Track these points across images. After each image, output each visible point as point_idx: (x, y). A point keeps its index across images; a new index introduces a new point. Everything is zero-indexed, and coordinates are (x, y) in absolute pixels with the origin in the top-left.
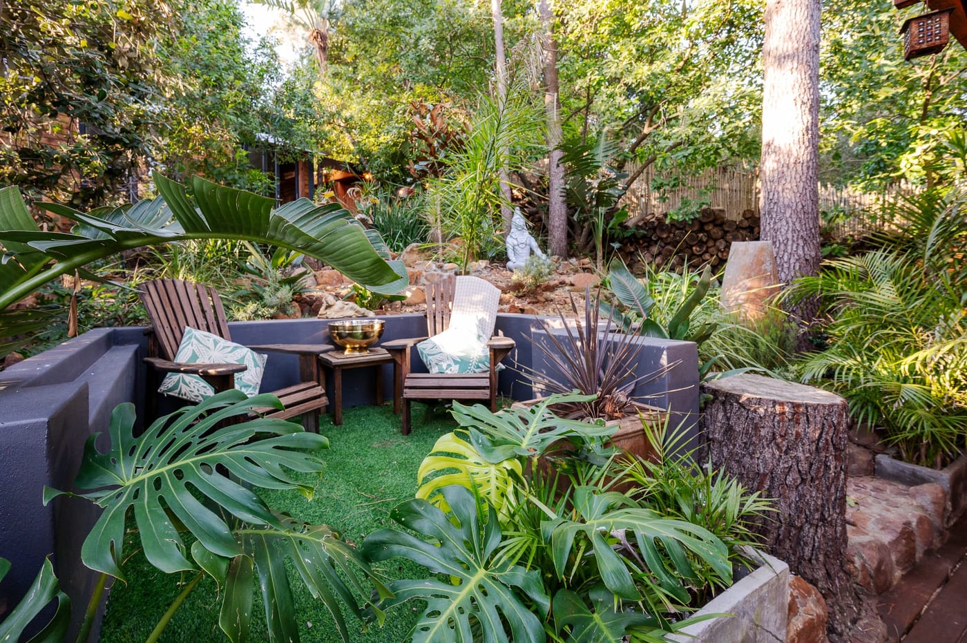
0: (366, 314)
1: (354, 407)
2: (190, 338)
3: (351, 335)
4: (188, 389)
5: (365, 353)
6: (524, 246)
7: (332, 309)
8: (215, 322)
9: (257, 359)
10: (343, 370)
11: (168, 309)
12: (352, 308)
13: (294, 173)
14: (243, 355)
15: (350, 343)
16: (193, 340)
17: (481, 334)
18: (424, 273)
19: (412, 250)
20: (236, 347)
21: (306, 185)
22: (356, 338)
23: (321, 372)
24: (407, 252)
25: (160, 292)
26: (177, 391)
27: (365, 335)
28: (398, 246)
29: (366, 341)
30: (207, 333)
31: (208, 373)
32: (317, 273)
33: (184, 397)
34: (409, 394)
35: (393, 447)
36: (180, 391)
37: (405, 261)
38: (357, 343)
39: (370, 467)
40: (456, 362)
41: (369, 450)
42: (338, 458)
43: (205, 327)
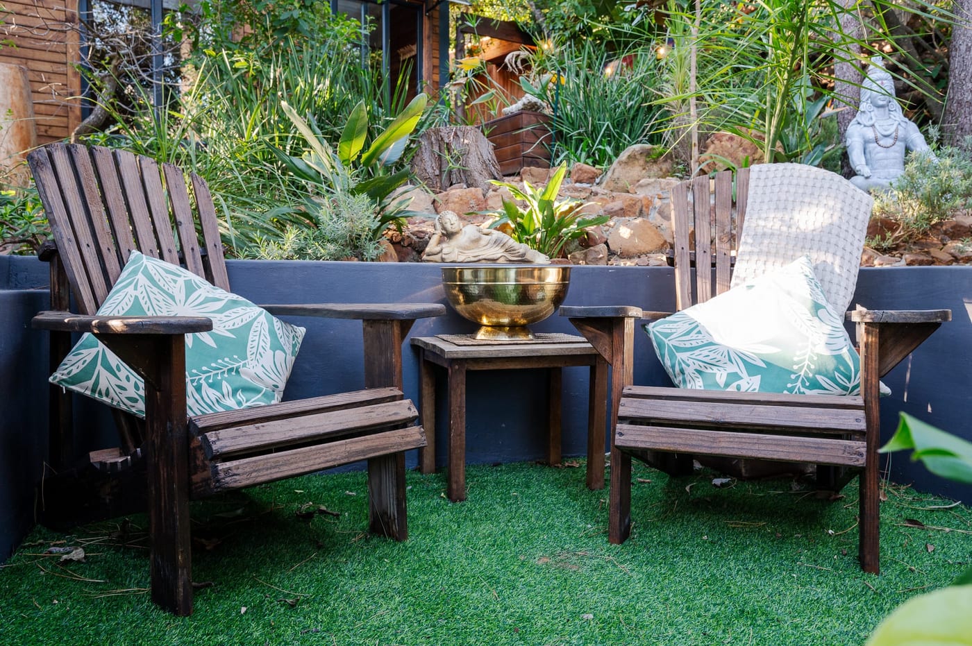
0: (528, 257)
1: (497, 464)
2: (135, 272)
3: (491, 292)
4: (114, 381)
5: (521, 338)
6: (889, 141)
7: (455, 242)
8: (198, 249)
9: (279, 333)
10: (469, 373)
11: (97, 210)
12: (497, 242)
13: (414, 47)
14: (247, 319)
15: (491, 312)
16: (140, 276)
17: (822, 302)
18: (658, 203)
19: (632, 158)
20: (235, 302)
21: (434, 67)
22: (505, 300)
23: (425, 380)
24: (620, 163)
25: (81, 170)
26: (90, 383)
27: (524, 296)
28: (603, 153)
29: (526, 308)
30: (175, 267)
31: (108, 327)
32: (438, 197)
33: (105, 399)
34: (628, 436)
35: (584, 571)
36: (96, 383)
37: (616, 181)
38: (504, 314)
39: (521, 619)
40: (752, 369)
41: (523, 571)
42: (442, 582)
43: (176, 256)
